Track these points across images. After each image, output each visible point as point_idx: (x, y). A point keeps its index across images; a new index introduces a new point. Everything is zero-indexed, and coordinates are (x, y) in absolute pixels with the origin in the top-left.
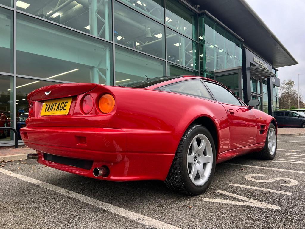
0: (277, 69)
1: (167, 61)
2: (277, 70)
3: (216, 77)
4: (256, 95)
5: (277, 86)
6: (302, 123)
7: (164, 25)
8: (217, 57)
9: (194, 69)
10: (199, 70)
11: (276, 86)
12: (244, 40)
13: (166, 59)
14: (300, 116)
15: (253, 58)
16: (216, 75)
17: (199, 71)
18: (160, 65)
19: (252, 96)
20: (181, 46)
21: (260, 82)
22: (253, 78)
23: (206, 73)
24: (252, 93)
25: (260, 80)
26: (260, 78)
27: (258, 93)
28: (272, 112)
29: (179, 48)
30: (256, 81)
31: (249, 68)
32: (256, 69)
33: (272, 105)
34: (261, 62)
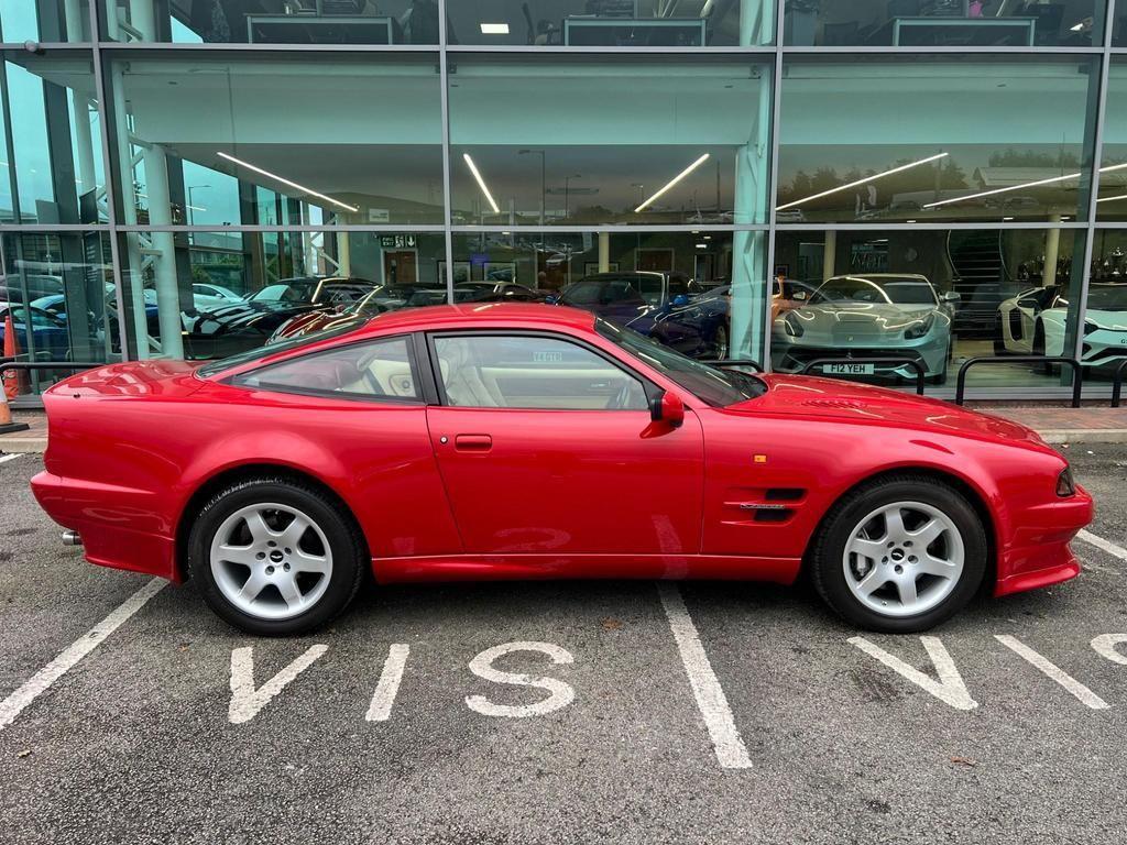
1: (1108, 50)
13: (1103, 45)
18: (1076, 75)
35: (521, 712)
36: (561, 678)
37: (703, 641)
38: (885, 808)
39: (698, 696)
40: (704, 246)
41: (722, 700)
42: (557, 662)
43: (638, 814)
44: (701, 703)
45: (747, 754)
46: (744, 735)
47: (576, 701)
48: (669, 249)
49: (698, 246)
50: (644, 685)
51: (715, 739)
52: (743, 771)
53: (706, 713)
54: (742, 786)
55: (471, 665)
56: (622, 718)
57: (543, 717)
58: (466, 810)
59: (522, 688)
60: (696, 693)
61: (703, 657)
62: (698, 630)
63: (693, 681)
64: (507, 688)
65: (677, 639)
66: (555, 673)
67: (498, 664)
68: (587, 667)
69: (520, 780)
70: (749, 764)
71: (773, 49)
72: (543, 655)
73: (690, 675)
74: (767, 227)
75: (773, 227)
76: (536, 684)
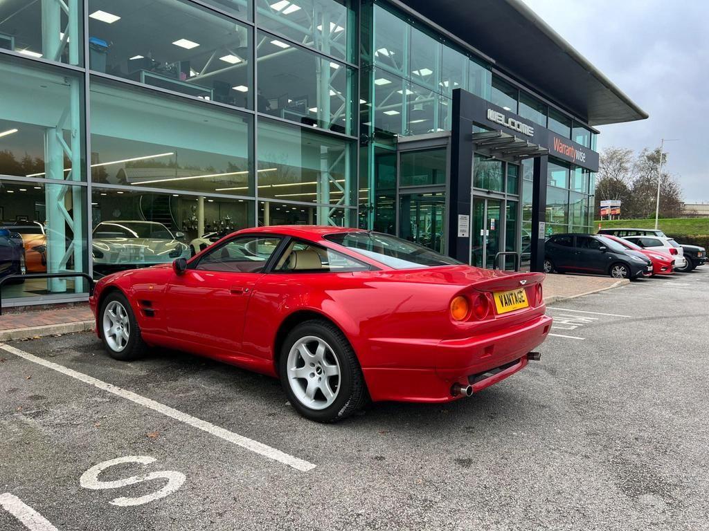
0: (596, 128)
1: (256, 113)
2: (596, 132)
3: (401, 153)
4: (501, 198)
5: (589, 171)
6: (608, 266)
7: (253, 24)
8: (408, 103)
10: (357, 136)
11: (587, 169)
12: (494, 61)
13: (254, 110)
14: (608, 249)
15: (487, 111)
16: (402, 148)
17: (358, 138)
19: (489, 201)
20: (321, 73)
21: (518, 166)
22: (491, 157)
23: (374, 144)
24: (488, 193)
25: (517, 163)
26: (516, 158)
27: (506, 193)
28: (539, 238)
29: (318, 79)
30: (504, 164)
31: (470, 137)
32: (492, 139)
33: (540, 223)
34: (510, 120)
35: (162, 494)
36: (162, 469)
37: (219, 426)
39: (252, 449)
41: (266, 447)
42: (145, 463)
43: (296, 505)
44: (257, 452)
45: (307, 462)
46: (296, 456)
47: (188, 476)
50: (217, 455)
51: (286, 463)
52: (315, 469)
53: (265, 454)
54: (323, 475)
55: (83, 486)
56: (226, 473)
57: (180, 490)
59: (143, 484)
60: (248, 448)
61: (230, 433)
62: (209, 422)
63: (240, 444)
64: (133, 487)
65: (203, 429)
66: (152, 468)
67: (103, 476)
68: (170, 459)
70: (314, 466)
71: (82, 70)
72: (130, 463)
73: (235, 442)
74: (84, 184)
75: (90, 184)
76: (149, 478)
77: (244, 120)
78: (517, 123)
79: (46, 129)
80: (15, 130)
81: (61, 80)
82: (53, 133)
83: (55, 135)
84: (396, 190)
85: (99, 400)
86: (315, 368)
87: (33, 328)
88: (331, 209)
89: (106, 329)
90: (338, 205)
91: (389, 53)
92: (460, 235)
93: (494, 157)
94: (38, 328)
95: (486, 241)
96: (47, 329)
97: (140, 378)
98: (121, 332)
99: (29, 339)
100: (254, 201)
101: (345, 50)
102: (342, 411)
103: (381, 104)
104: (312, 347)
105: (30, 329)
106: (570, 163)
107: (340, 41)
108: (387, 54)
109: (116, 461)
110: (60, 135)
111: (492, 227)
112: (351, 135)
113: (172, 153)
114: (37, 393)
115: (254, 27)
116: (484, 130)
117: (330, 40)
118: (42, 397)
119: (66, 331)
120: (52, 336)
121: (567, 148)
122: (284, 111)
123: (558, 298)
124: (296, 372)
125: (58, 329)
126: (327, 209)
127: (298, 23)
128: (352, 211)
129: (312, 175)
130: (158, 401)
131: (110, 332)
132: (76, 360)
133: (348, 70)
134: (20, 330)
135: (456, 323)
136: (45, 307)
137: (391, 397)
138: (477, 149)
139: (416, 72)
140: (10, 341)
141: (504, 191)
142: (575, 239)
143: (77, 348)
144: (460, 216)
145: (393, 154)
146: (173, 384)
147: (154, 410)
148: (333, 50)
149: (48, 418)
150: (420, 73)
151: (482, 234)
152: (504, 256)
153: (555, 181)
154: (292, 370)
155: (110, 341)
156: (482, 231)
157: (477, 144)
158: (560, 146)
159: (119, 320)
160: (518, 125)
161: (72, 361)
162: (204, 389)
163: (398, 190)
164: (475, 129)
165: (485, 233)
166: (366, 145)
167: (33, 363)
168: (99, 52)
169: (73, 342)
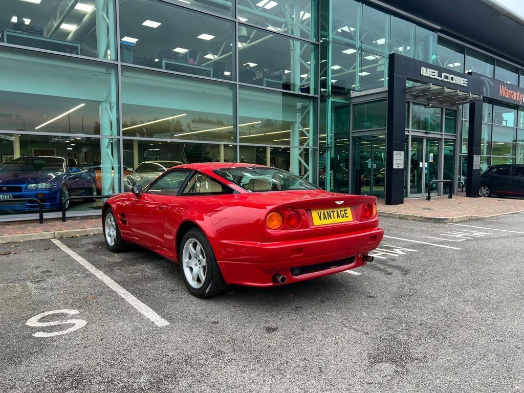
1: (238, 83)
3: (353, 105)
4: (439, 137)
7: (235, 20)
8: (360, 69)
9: (312, 94)
10: (318, 95)
12: (439, 28)
13: (236, 81)
15: (420, 69)
16: (354, 101)
17: (319, 97)
18: (228, 90)
19: (427, 141)
20: (293, 50)
21: (456, 111)
22: (429, 105)
23: (330, 100)
24: (426, 133)
25: (454, 108)
26: (453, 104)
27: (443, 133)
28: (474, 168)
29: (292, 54)
30: (442, 109)
31: (405, 90)
32: (425, 91)
33: (475, 156)
34: (444, 74)
35: (64, 332)
36: (77, 318)
37: (134, 295)
38: (218, 322)
39: (140, 311)
40: (71, 149)
41: (150, 309)
42: (71, 314)
43: (134, 346)
44: (142, 312)
45: (166, 321)
46: (163, 317)
47: (88, 323)
48: (53, 149)
49: (68, 149)
50: (116, 313)
51: (153, 320)
52: (167, 326)
53: (146, 315)
54: (169, 330)
55: (27, 324)
56: (112, 324)
57: (76, 331)
58: (58, 365)
59: (60, 325)
61: (136, 300)
62: (130, 292)
63: (136, 307)
64: (52, 327)
65: (123, 296)
66: (73, 317)
67: (41, 320)
68: (87, 313)
69: (77, 351)
70: (169, 323)
71: (116, 63)
72: (63, 313)
73: (134, 306)
74: (118, 137)
75: (122, 137)
76: (65, 323)
77: (230, 89)
78: (450, 76)
79: (100, 102)
80: (83, 105)
81: (104, 70)
82: (104, 105)
83: (105, 106)
84: (349, 133)
85: (79, 275)
86: (197, 260)
87: (76, 230)
88: (300, 149)
89: (107, 232)
90: (304, 147)
91: (350, 29)
92: (395, 167)
93: (431, 105)
94: (79, 230)
95: (424, 172)
96: (84, 231)
97: (115, 263)
98: (114, 233)
99: (72, 237)
100: (237, 145)
101: (310, 31)
102: (208, 290)
103: (351, 69)
104: (195, 246)
105: (74, 230)
106: (518, 105)
107: (308, 25)
108: (348, 31)
109: (57, 312)
110: (108, 106)
111: (431, 160)
112: (315, 94)
113: (185, 114)
114: (49, 269)
115: (236, 22)
116: (419, 84)
117: (300, 25)
118: (50, 272)
119: (96, 233)
120: (87, 235)
121: (513, 94)
122: (265, 79)
123: (472, 217)
124: (187, 262)
125: (92, 231)
126: (297, 149)
127: (276, 16)
128: (315, 150)
129: (287, 125)
130: (112, 278)
131: (108, 233)
132: (90, 251)
133: (312, 46)
134: (68, 231)
135: (268, 231)
136: (93, 217)
137: (237, 282)
138: (415, 99)
139: (374, 42)
140: (61, 238)
141: (441, 131)
142: (511, 168)
143: (94, 244)
144: (395, 152)
145: (348, 106)
146: (131, 267)
147: (104, 283)
148: (303, 33)
149: (43, 284)
150: (376, 42)
151: (421, 166)
152: (442, 183)
153: (506, 121)
154: (185, 260)
155: (109, 239)
156: (421, 163)
157: (415, 95)
158: (506, 92)
159: (113, 226)
160: (452, 79)
161: (85, 251)
162: (146, 272)
163: (351, 133)
164: (409, 84)
165: (424, 165)
166: (325, 101)
167: (63, 251)
168: (129, 50)
169: (96, 239)
